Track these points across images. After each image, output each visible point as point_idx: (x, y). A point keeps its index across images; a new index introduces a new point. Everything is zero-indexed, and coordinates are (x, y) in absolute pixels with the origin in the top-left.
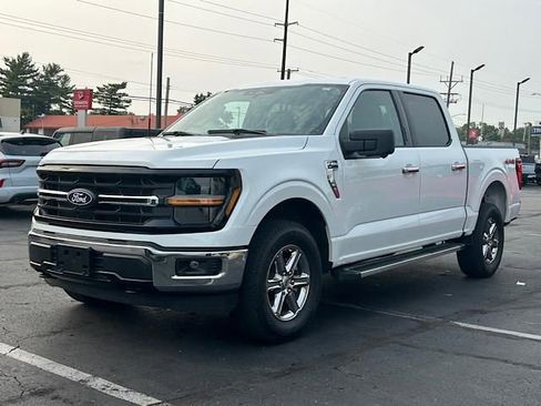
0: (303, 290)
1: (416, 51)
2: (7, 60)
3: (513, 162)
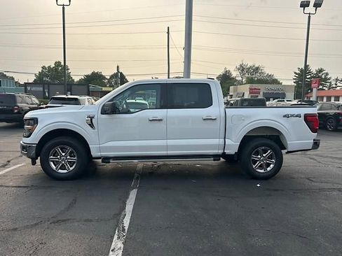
2: (299, 69)
3: (297, 116)
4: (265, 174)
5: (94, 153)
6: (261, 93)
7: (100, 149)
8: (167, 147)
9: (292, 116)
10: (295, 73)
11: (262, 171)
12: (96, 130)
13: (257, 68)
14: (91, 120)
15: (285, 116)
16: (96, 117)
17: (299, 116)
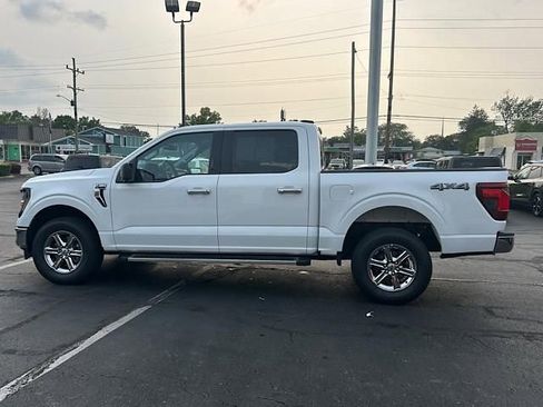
3: (460, 187)
4: (397, 295)
5: (107, 244)
7: (115, 239)
8: (218, 239)
9: (450, 187)
11: (391, 288)
12: (108, 208)
13: (537, 105)
14: (102, 191)
15: (434, 188)
16: (108, 187)
17: (464, 187)
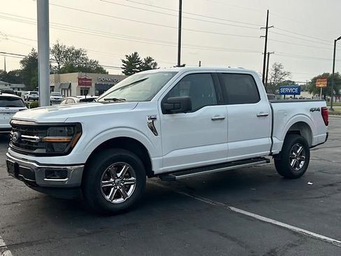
0: (132, 186)
1: (339, 39)
2: (127, 56)
3: (318, 109)
6: (93, 85)
7: (163, 163)
8: (227, 153)
9: (315, 110)
10: (124, 61)
14: (153, 122)
15: (311, 111)
16: (158, 118)
